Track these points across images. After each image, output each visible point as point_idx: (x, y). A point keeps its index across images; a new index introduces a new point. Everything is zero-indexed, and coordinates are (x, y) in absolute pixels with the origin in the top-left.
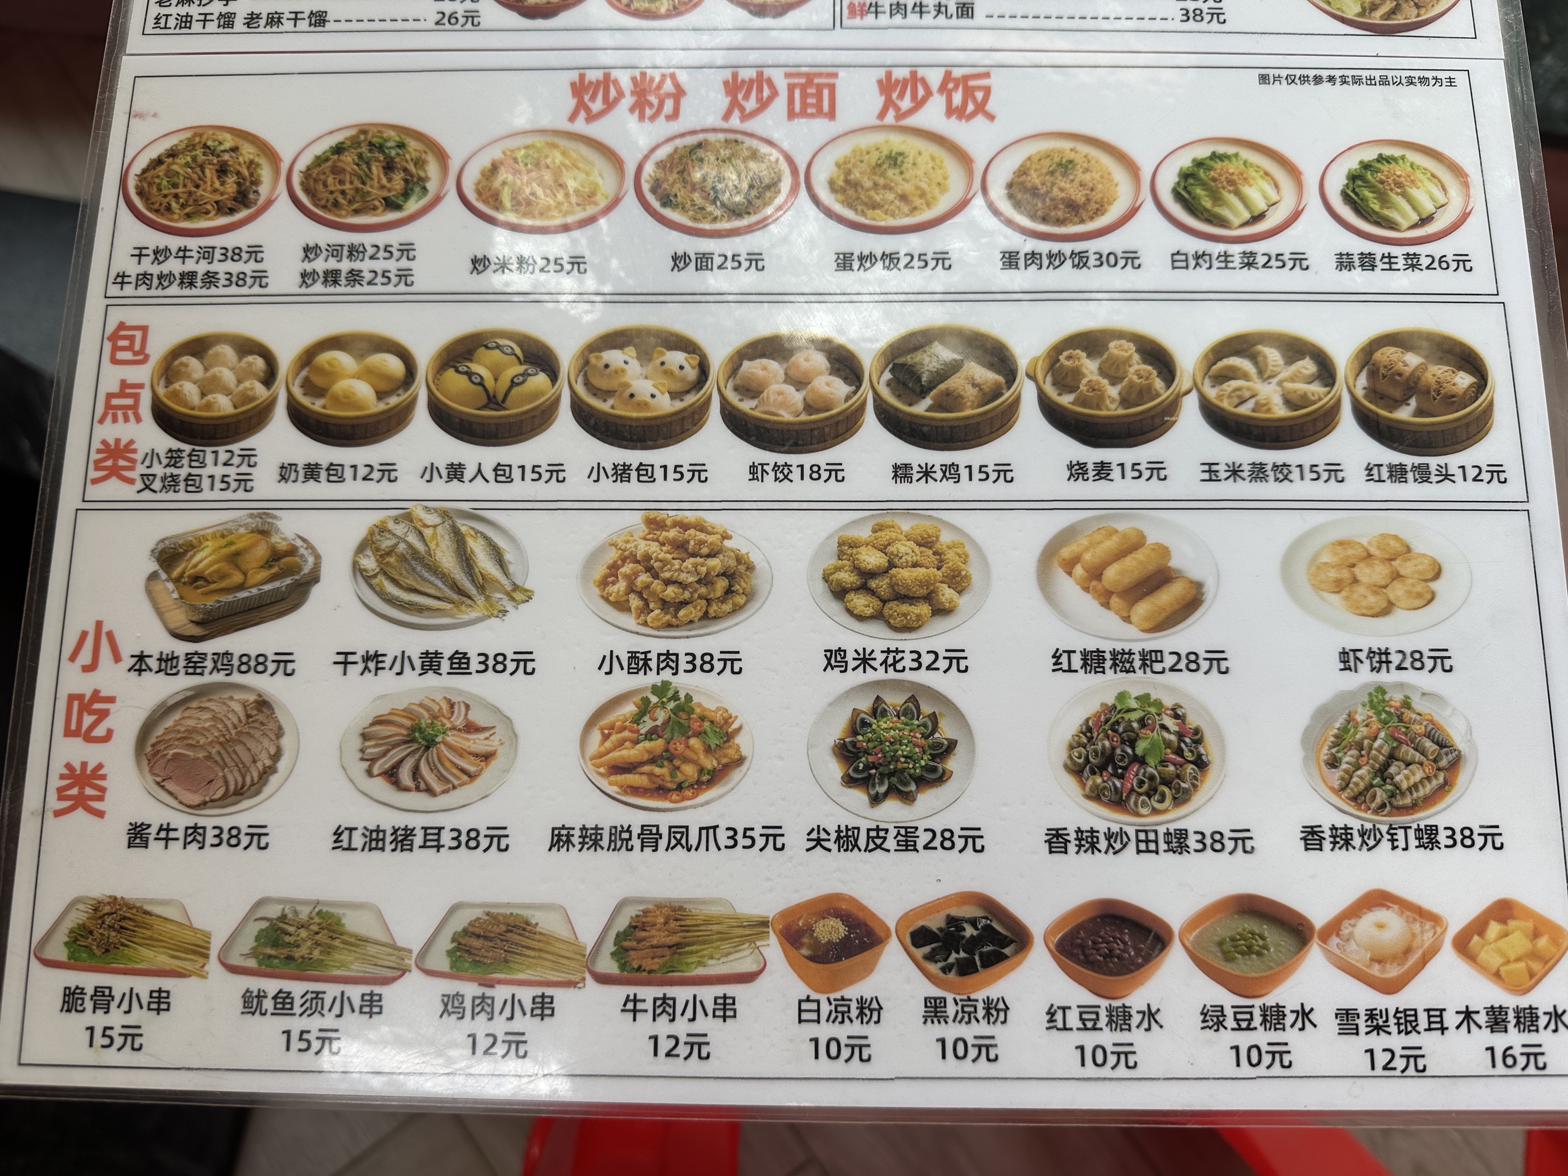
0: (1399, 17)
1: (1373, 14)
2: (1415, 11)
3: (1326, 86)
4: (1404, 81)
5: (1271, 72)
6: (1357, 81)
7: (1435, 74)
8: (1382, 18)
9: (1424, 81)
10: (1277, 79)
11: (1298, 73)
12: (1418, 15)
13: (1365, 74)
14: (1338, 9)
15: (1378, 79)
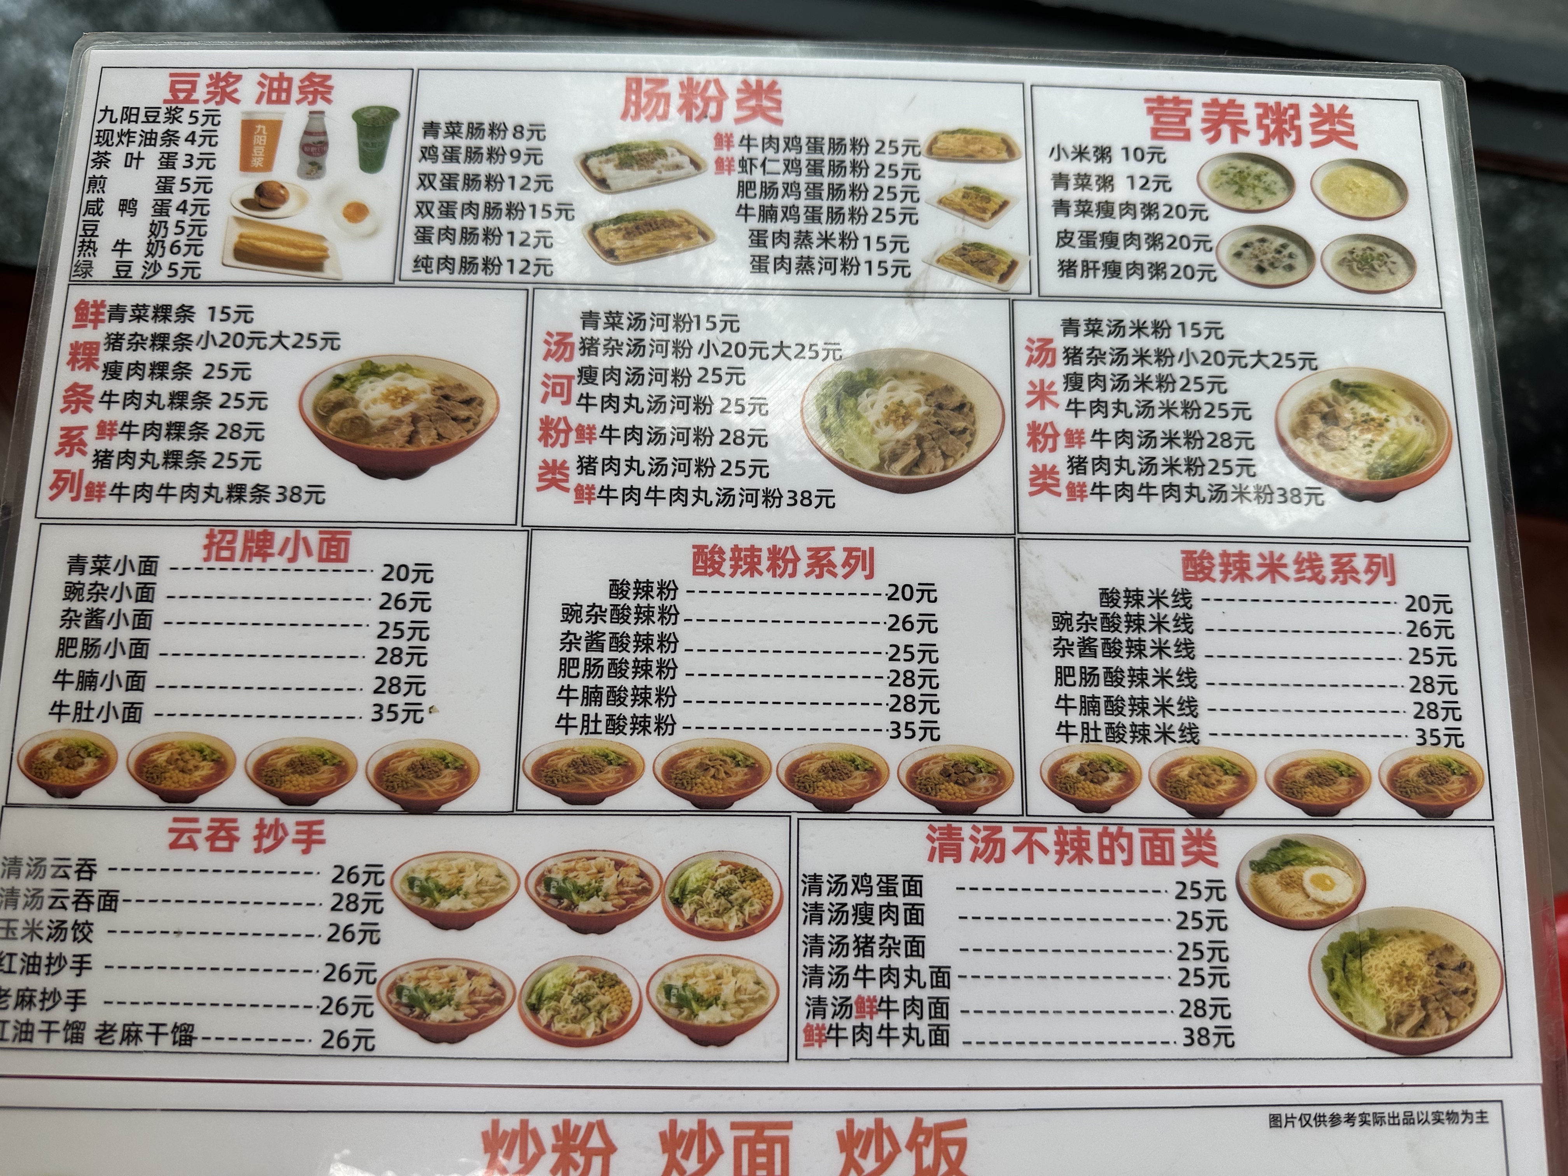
0: (1428, 1032)
1: (1399, 1030)
2: (1445, 1024)
3: (1344, 1127)
4: (1430, 1118)
5: (1283, 1111)
6: (1379, 1120)
7: (1464, 1107)
8: (1410, 1034)
9: (1452, 1117)
10: (1290, 1119)
11: (1313, 1111)
12: (1449, 1029)
13: (1387, 1110)
14: (1361, 1024)
15: (1401, 1117)
